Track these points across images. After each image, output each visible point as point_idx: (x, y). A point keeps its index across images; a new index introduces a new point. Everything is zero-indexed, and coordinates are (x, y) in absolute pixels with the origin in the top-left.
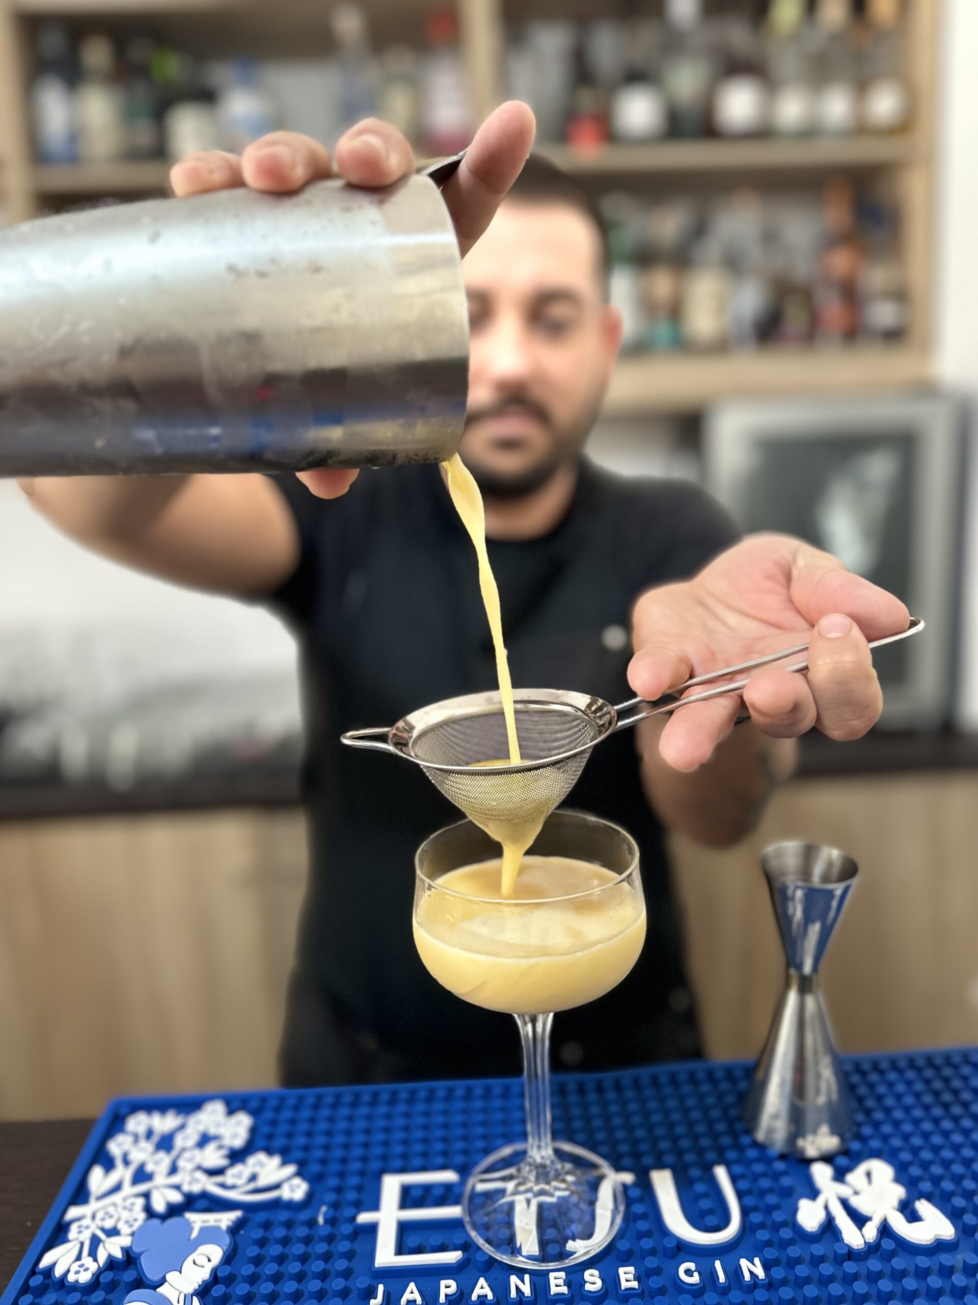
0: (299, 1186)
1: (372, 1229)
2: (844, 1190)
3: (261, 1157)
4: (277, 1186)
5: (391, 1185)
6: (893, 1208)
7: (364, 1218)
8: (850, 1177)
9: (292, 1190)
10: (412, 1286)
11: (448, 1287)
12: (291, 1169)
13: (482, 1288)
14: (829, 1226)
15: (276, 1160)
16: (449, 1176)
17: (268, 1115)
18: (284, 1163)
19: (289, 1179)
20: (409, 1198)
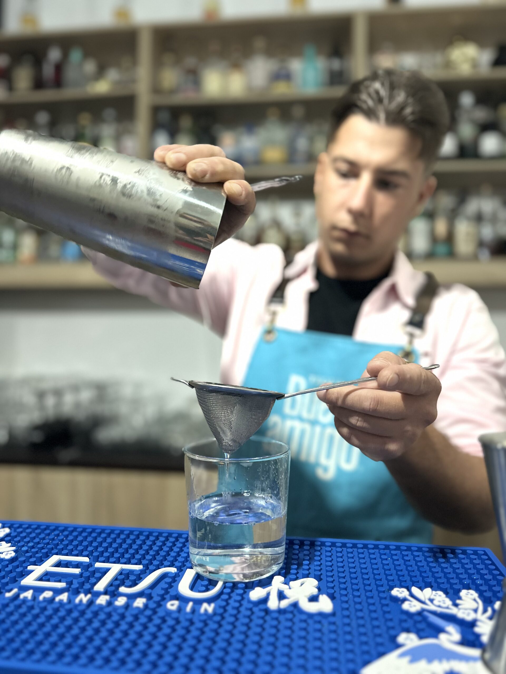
2: (284, 588)
6: (305, 596)
8: (292, 583)
11: (48, 594)
13: (64, 597)
14: (265, 600)
17: (19, 530)
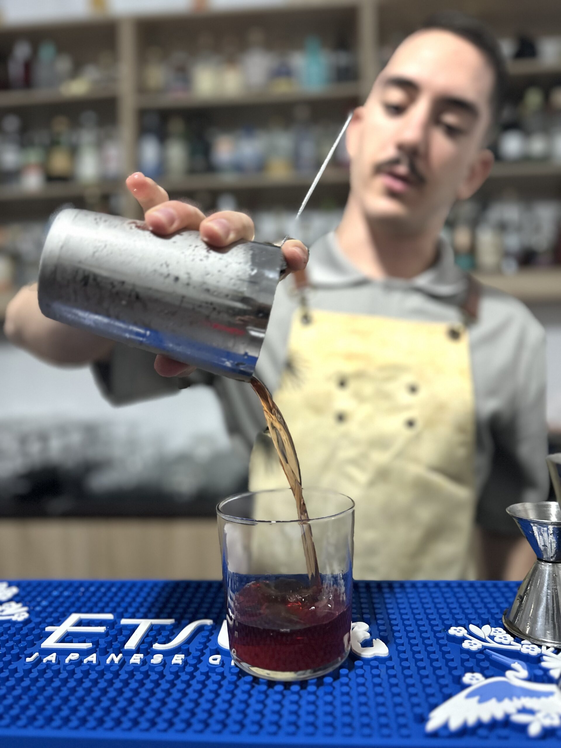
0: (23, 615)
1: (50, 633)
3: (13, 604)
4: (13, 615)
5: (74, 617)
7: (48, 629)
9: (19, 616)
10: (54, 655)
11: (74, 656)
12: (26, 609)
13: (93, 658)
15: (20, 605)
16: (110, 617)
17: (29, 589)
18: (24, 606)
19: (19, 613)
20: (80, 623)
